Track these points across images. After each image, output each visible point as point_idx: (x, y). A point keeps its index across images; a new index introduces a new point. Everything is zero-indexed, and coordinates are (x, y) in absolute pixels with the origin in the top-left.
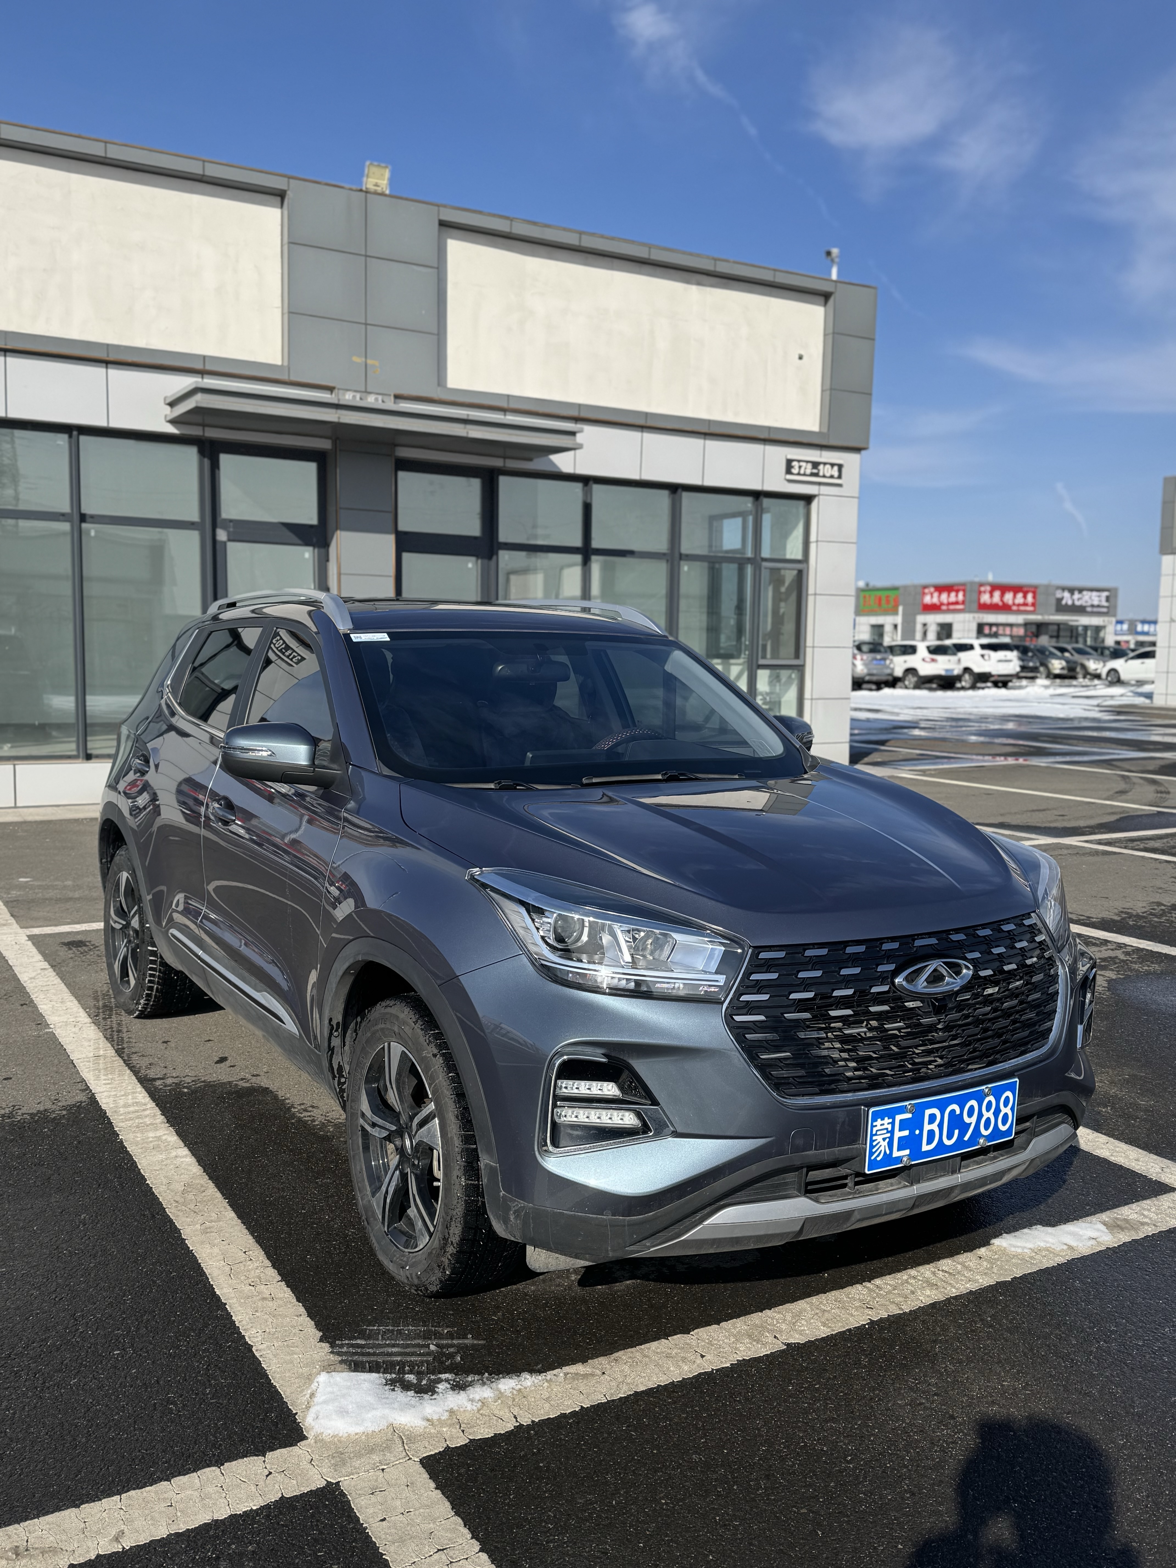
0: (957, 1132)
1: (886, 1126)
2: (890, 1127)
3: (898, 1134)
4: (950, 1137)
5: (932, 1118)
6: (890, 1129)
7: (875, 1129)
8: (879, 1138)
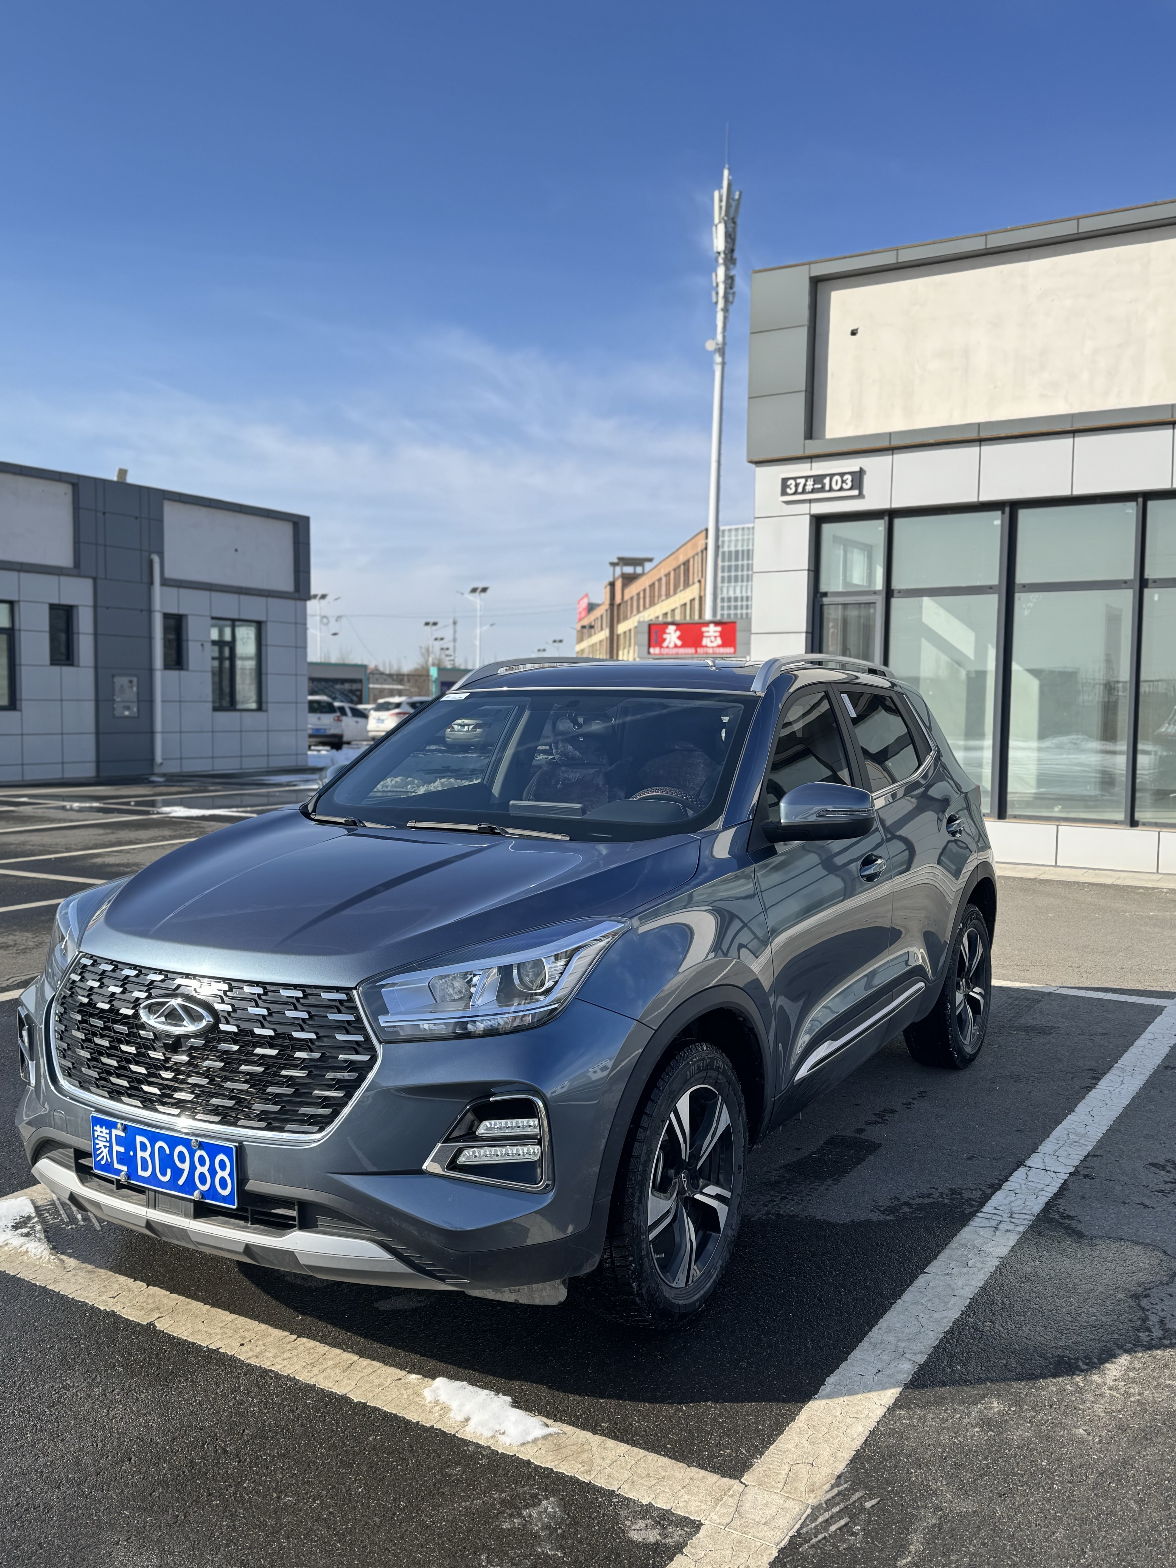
0: (169, 1171)
1: (104, 1135)
2: (107, 1136)
3: (116, 1148)
4: (164, 1174)
5: (144, 1147)
6: (108, 1139)
7: (96, 1134)
8: (101, 1144)
